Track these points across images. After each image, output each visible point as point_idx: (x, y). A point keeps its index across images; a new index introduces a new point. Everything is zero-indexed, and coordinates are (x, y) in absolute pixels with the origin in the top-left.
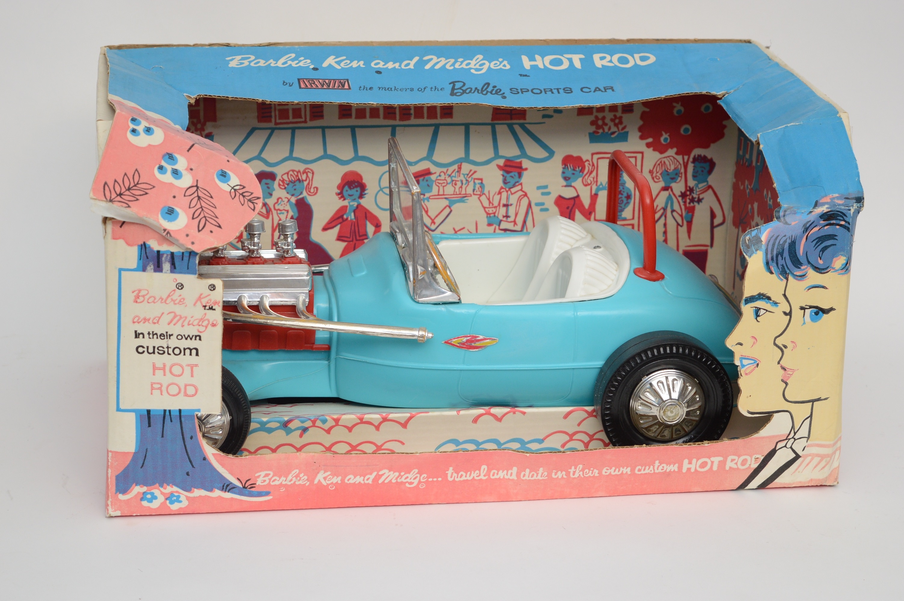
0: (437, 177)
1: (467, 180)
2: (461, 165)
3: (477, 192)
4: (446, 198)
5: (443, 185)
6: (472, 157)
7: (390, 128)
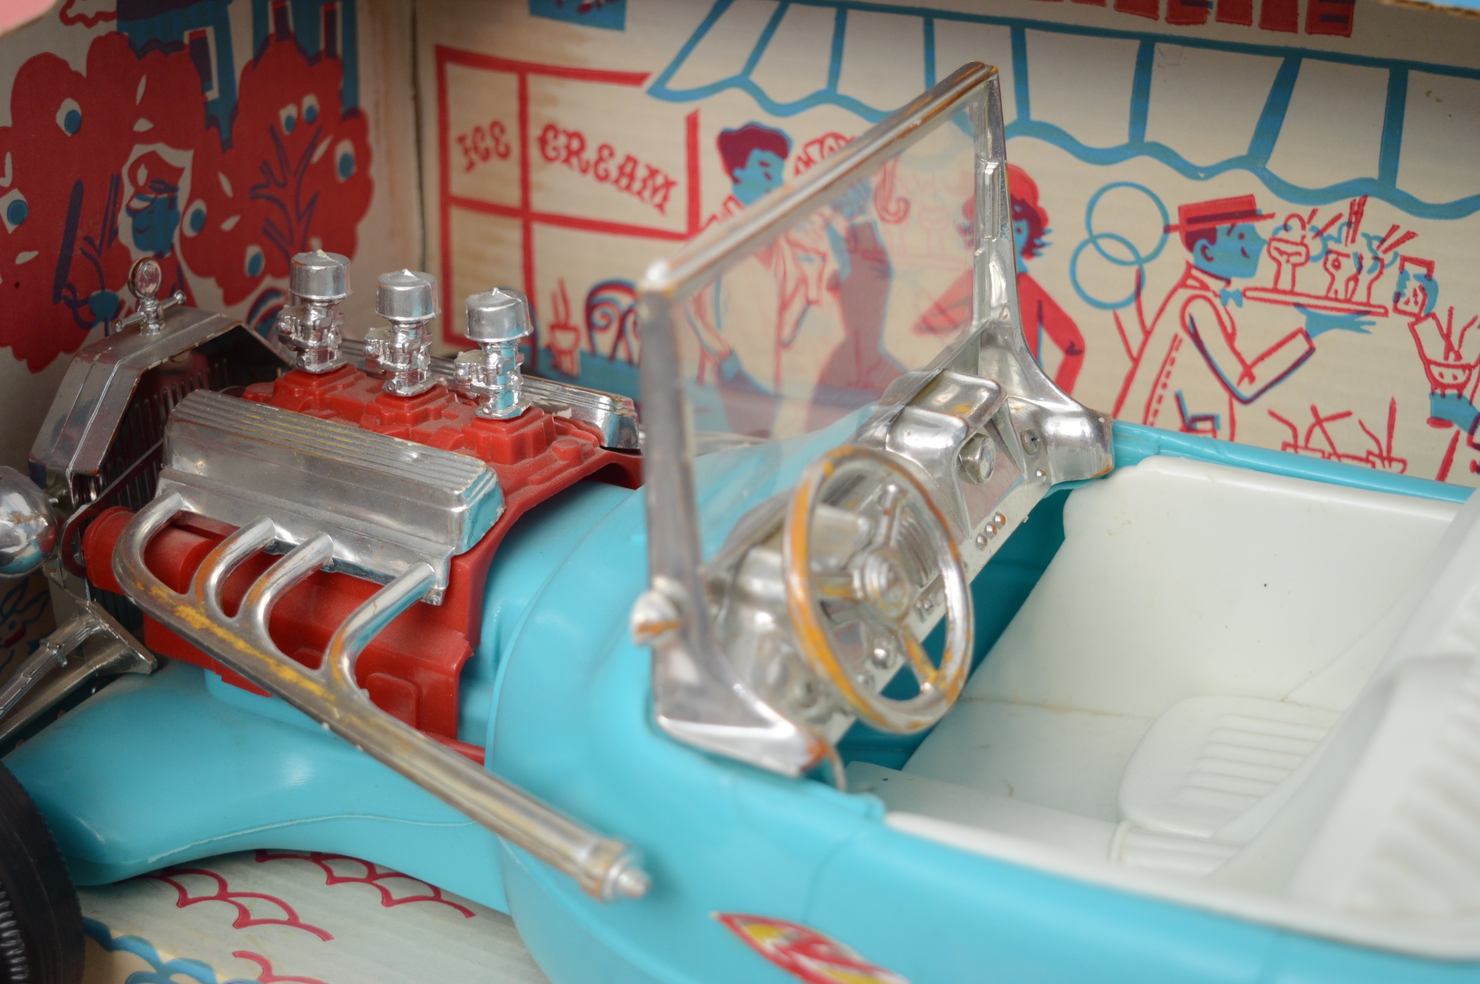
0: (1276, 231)
1: (1376, 258)
2: (1362, 204)
3: (1407, 303)
4: (1298, 305)
5: (1295, 259)
6: (1404, 183)
7: (1136, 44)
